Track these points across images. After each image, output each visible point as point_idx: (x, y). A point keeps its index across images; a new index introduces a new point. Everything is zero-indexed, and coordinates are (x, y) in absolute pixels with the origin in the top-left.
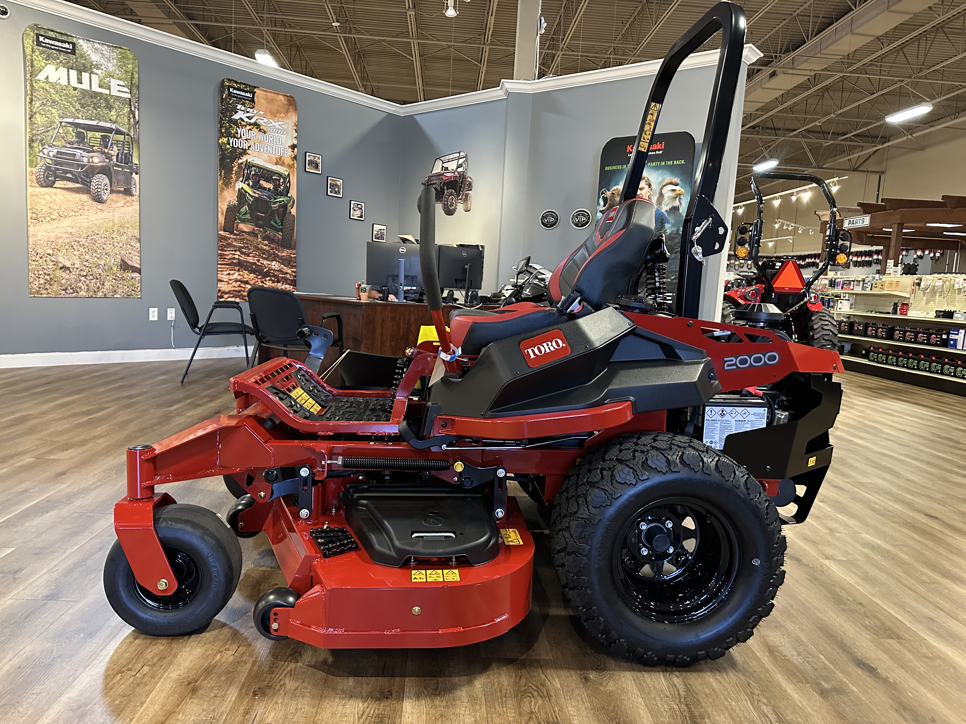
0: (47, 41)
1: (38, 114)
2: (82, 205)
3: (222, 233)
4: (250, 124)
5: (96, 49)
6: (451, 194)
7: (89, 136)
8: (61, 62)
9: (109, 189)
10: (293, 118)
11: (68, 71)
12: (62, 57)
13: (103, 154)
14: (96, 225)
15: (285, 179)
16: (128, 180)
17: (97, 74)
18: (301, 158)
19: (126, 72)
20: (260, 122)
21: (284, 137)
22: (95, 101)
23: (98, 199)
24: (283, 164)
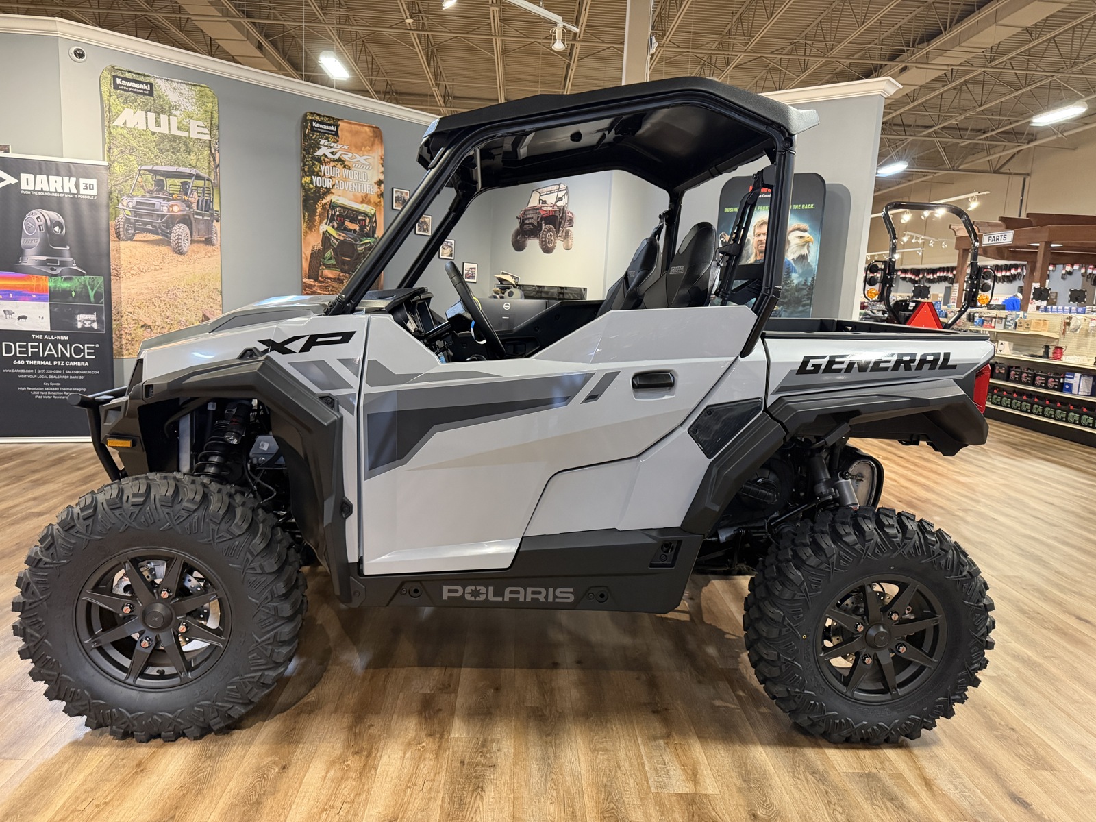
0: (124, 83)
1: (116, 163)
3: (306, 280)
4: (334, 161)
5: (174, 88)
6: (549, 230)
7: (169, 183)
8: (139, 104)
9: (190, 239)
10: (378, 152)
11: (146, 115)
12: (140, 99)
13: (183, 202)
14: (177, 278)
15: (370, 218)
16: (209, 229)
17: (176, 116)
18: (387, 195)
19: (206, 112)
20: (345, 157)
21: (369, 173)
22: (174, 145)
23: (179, 251)
24: (369, 203)
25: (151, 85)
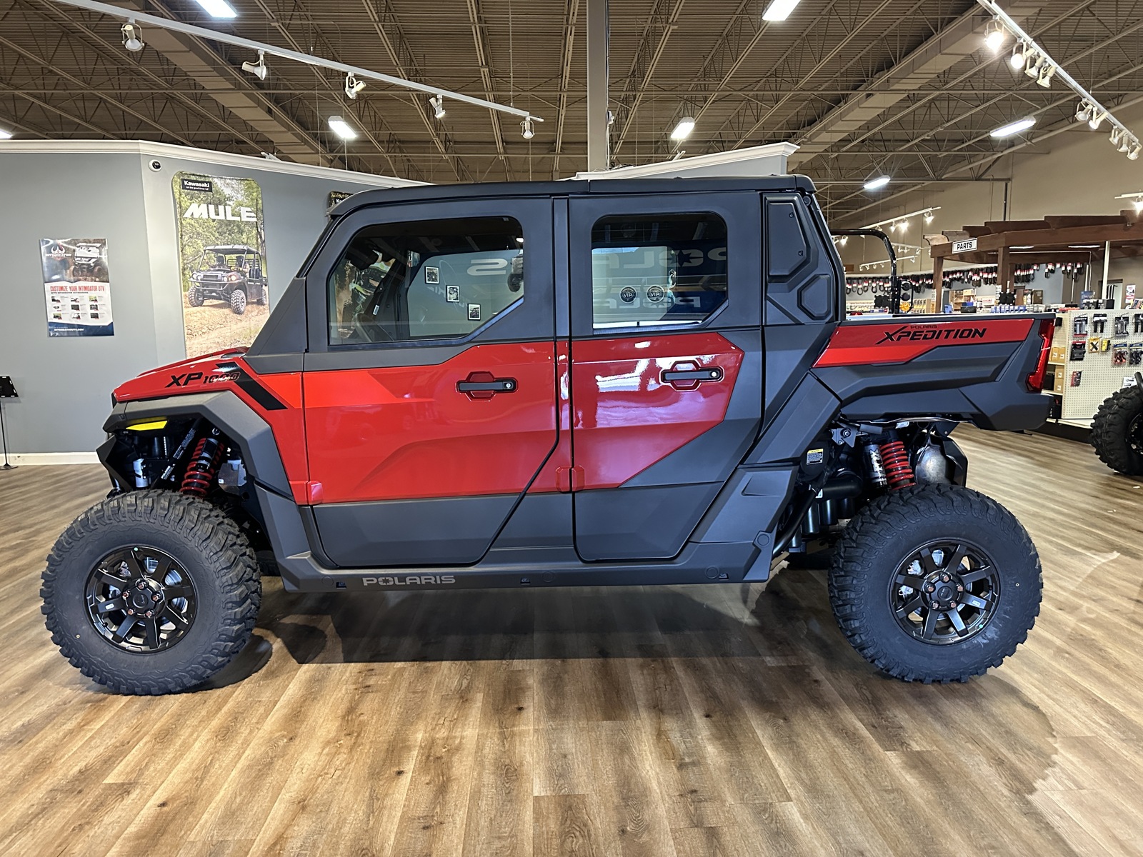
0: (190, 184)
1: (187, 246)
2: (226, 318)
5: (227, 184)
8: (202, 199)
9: (245, 302)
11: (208, 206)
12: (202, 195)
13: (239, 272)
14: (237, 333)
16: (260, 292)
17: (229, 205)
19: (252, 199)
22: (229, 228)
23: (238, 312)
25: (210, 183)
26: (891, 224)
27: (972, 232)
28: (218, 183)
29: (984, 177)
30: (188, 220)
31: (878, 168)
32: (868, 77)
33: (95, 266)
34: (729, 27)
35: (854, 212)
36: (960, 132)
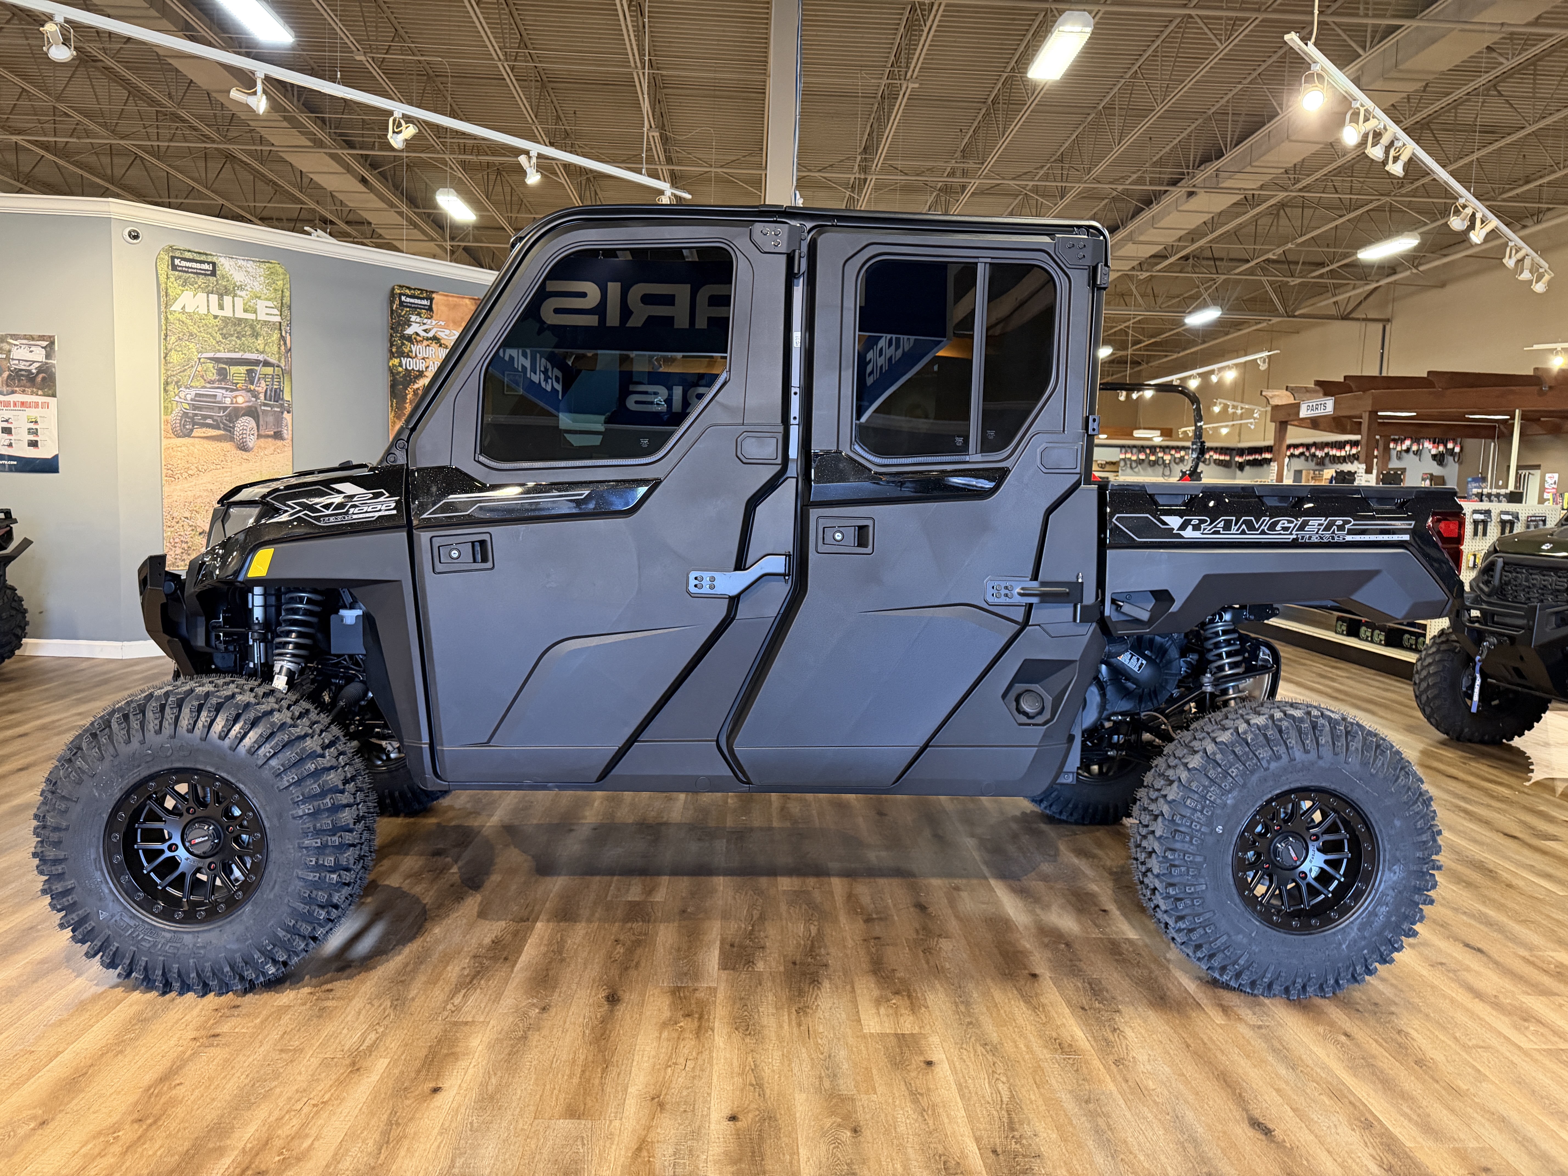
0: (184, 263)
1: (173, 351)
2: (225, 455)
4: (428, 339)
5: (239, 267)
7: (232, 372)
8: (200, 286)
9: (256, 434)
11: (208, 297)
12: (201, 280)
13: (248, 392)
16: (279, 421)
17: (241, 297)
19: (275, 290)
20: (441, 335)
22: (239, 329)
23: (243, 447)
25: (214, 264)
26: (1212, 372)
27: (1327, 388)
28: (226, 265)
29: (1353, 315)
30: (177, 315)
31: (1205, 296)
32: (1188, 167)
33: (38, 373)
34: (996, 91)
35: (1175, 356)
36: (1318, 252)
